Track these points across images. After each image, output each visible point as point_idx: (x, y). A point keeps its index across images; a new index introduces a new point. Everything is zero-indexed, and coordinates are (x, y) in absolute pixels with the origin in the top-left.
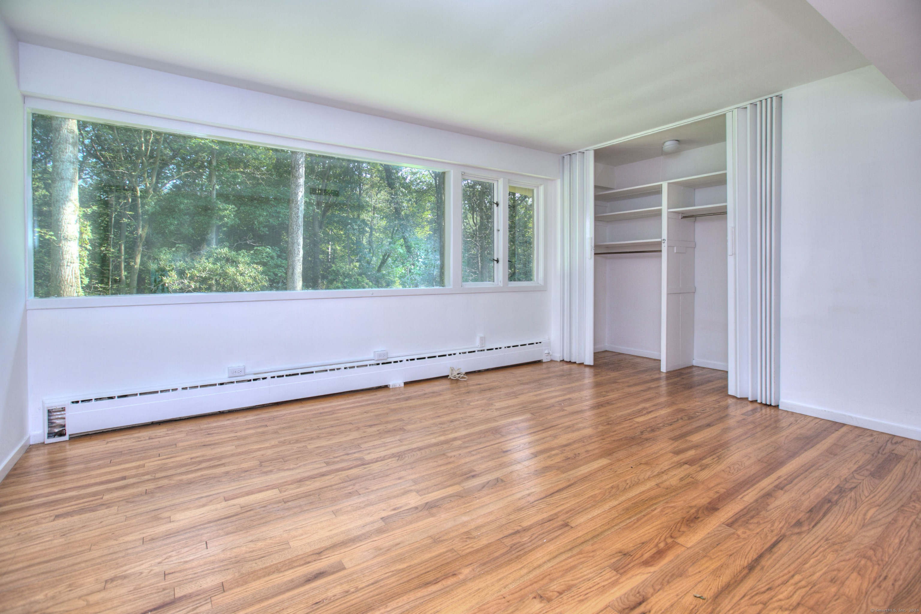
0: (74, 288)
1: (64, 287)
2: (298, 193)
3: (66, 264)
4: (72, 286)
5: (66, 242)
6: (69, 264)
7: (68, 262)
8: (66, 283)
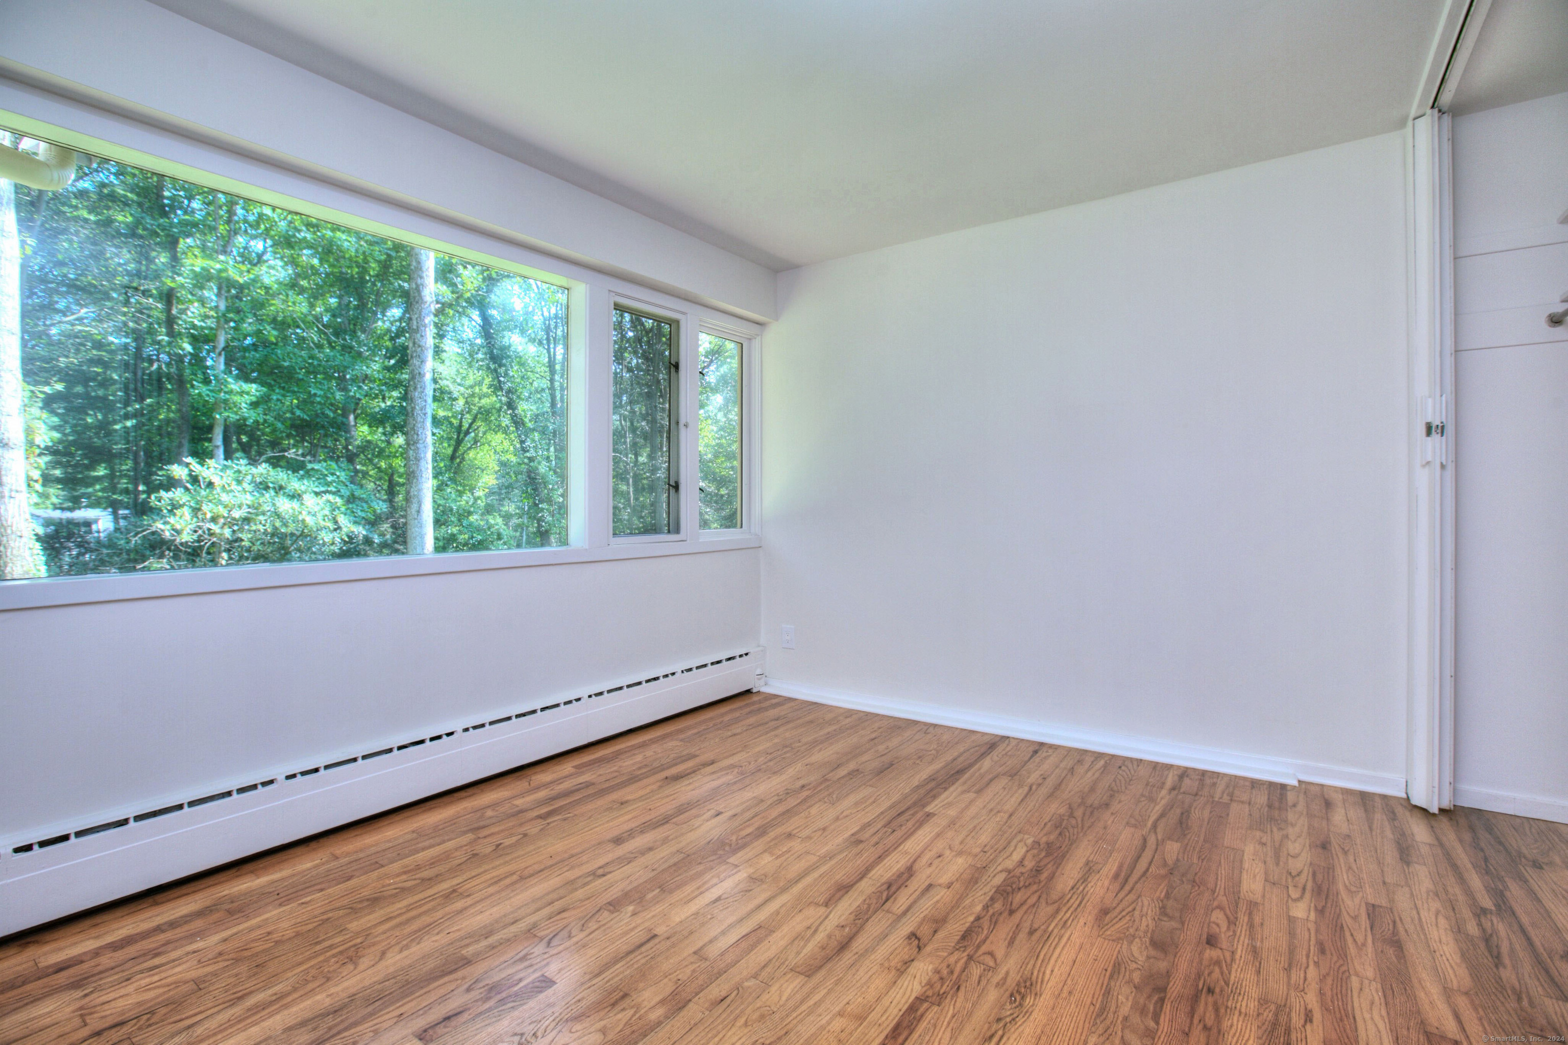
0: (24, 540)
1: (5, 539)
2: (425, 374)
3: (7, 494)
4: (21, 537)
5: (6, 452)
6: (13, 494)
7: (11, 490)
8: (9, 531)
